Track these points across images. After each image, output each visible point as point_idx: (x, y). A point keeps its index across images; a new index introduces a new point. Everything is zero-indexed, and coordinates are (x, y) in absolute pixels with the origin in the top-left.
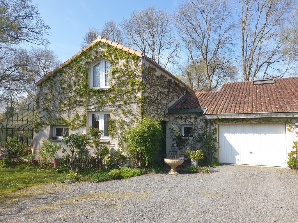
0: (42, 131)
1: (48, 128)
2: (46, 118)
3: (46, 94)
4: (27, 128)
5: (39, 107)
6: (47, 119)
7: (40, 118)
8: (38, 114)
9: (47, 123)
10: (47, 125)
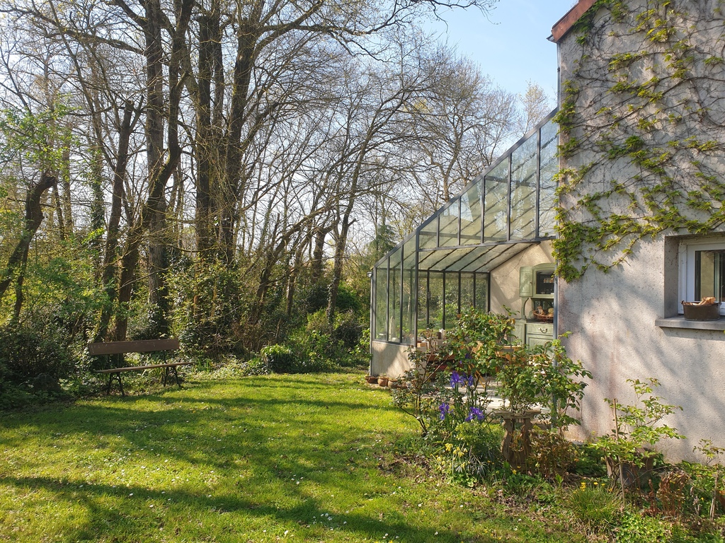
0: (606, 270)
1: (655, 251)
2: (633, 197)
3: (628, 62)
4: (471, 268)
5: (578, 146)
6: (641, 199)
7: (591, 203)
8: (576, 183)
9: (642, 223)
10: (646, 235)
